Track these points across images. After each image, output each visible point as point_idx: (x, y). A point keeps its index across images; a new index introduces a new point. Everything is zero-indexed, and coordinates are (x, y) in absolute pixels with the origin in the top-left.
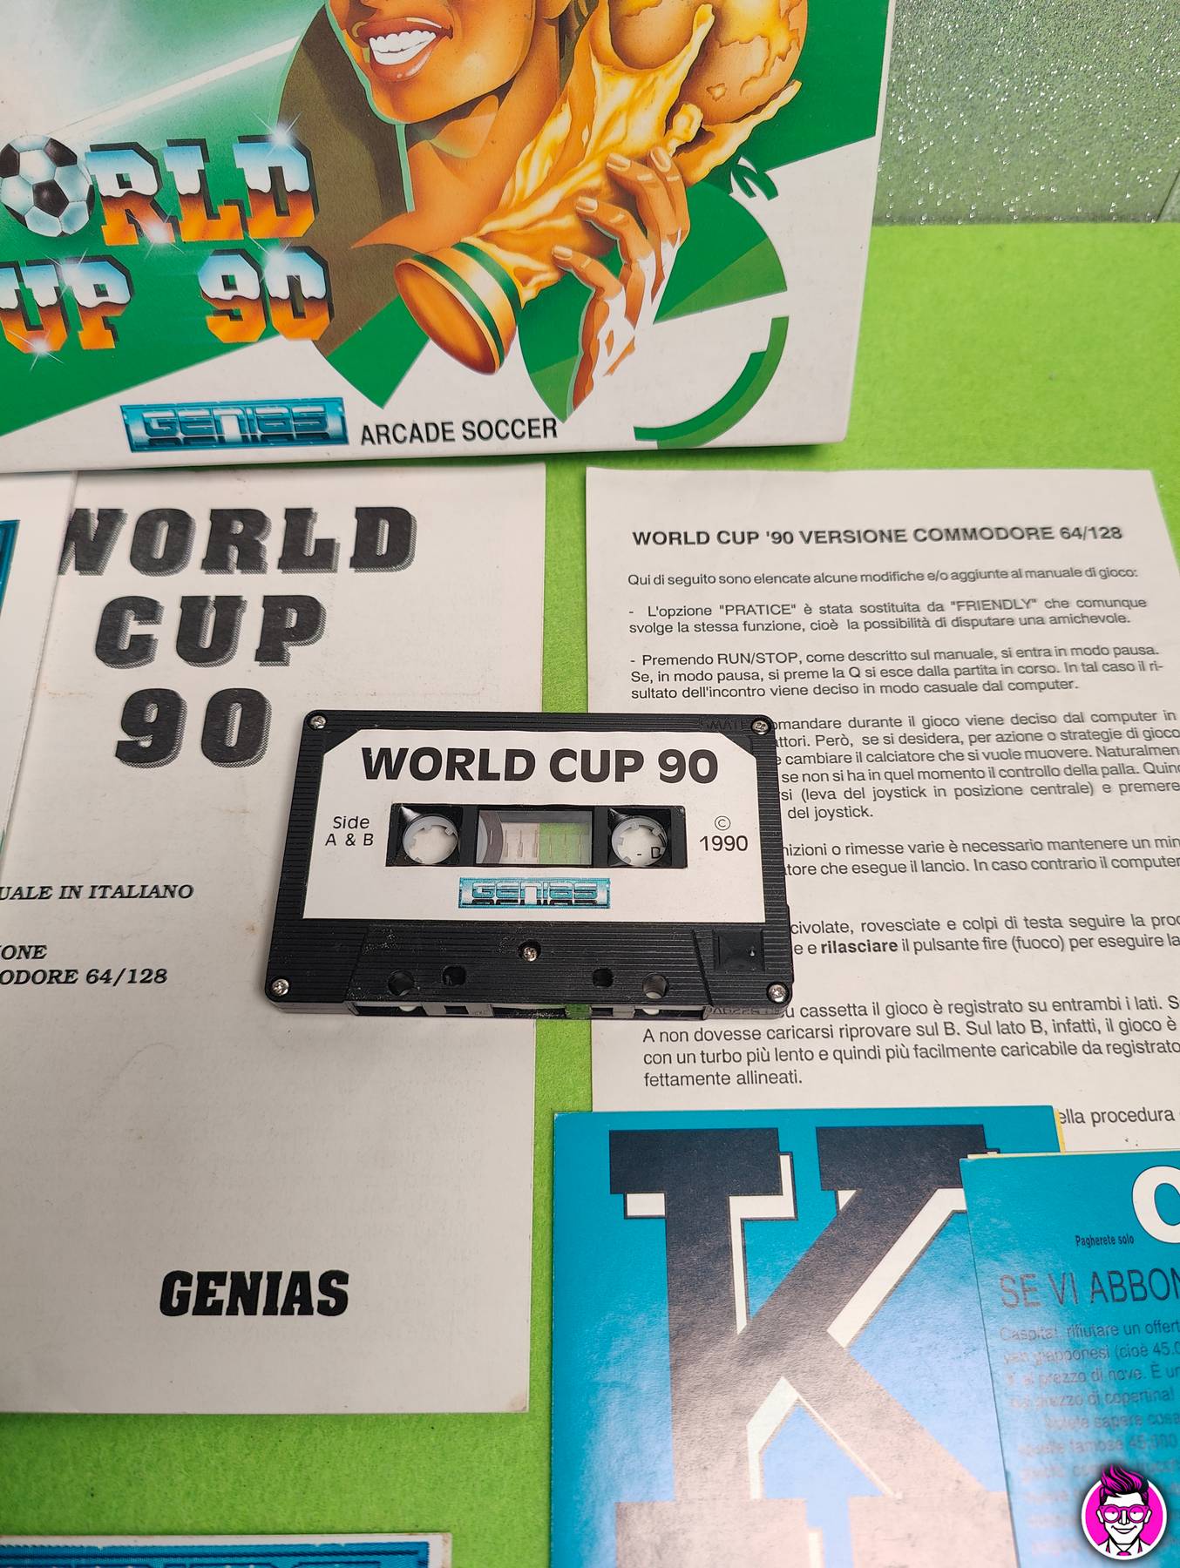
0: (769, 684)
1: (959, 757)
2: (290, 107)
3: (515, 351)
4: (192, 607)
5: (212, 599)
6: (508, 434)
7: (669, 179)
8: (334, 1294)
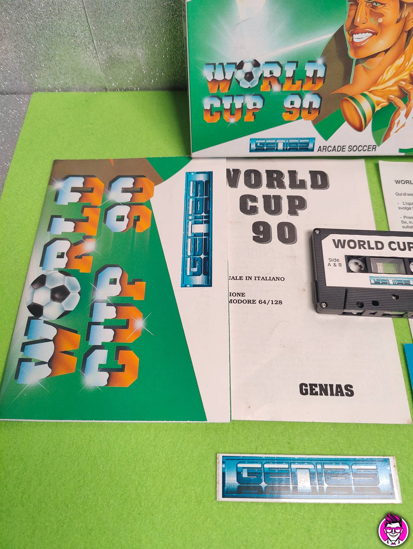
4: (267, 198)
5: (272, 196)
6: (361, 150)
8: (349, 391)
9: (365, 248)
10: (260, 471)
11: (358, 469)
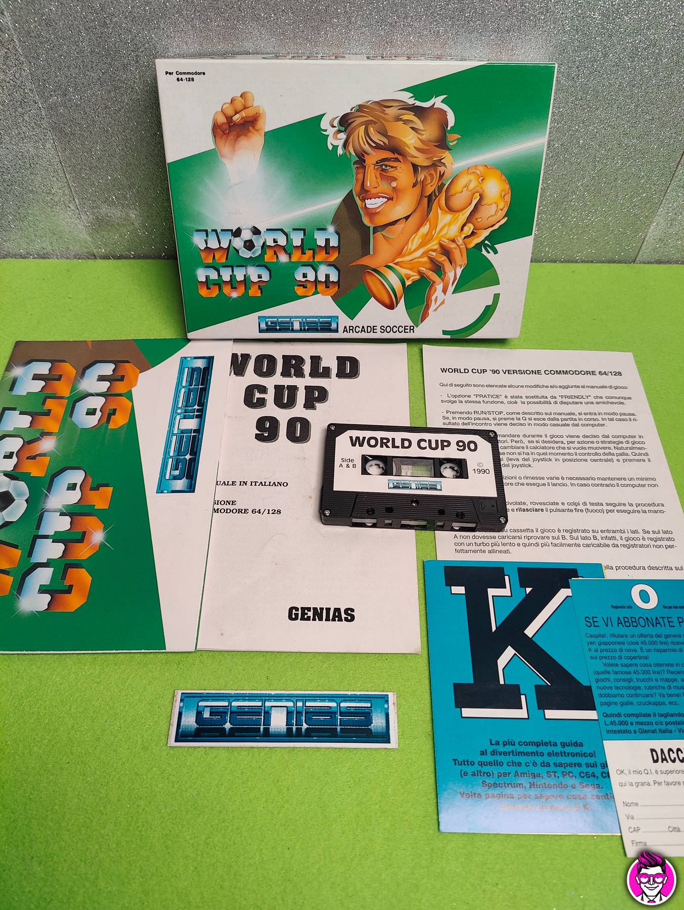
0: (493, 422)
1: (564, 448)
4: (279, 389)
5: (286, 386)
6: (396, 331)
7: (461, 247)
8: (350, 615)
9: (387, 447)
10: (226, 710)
11: (348, 707)
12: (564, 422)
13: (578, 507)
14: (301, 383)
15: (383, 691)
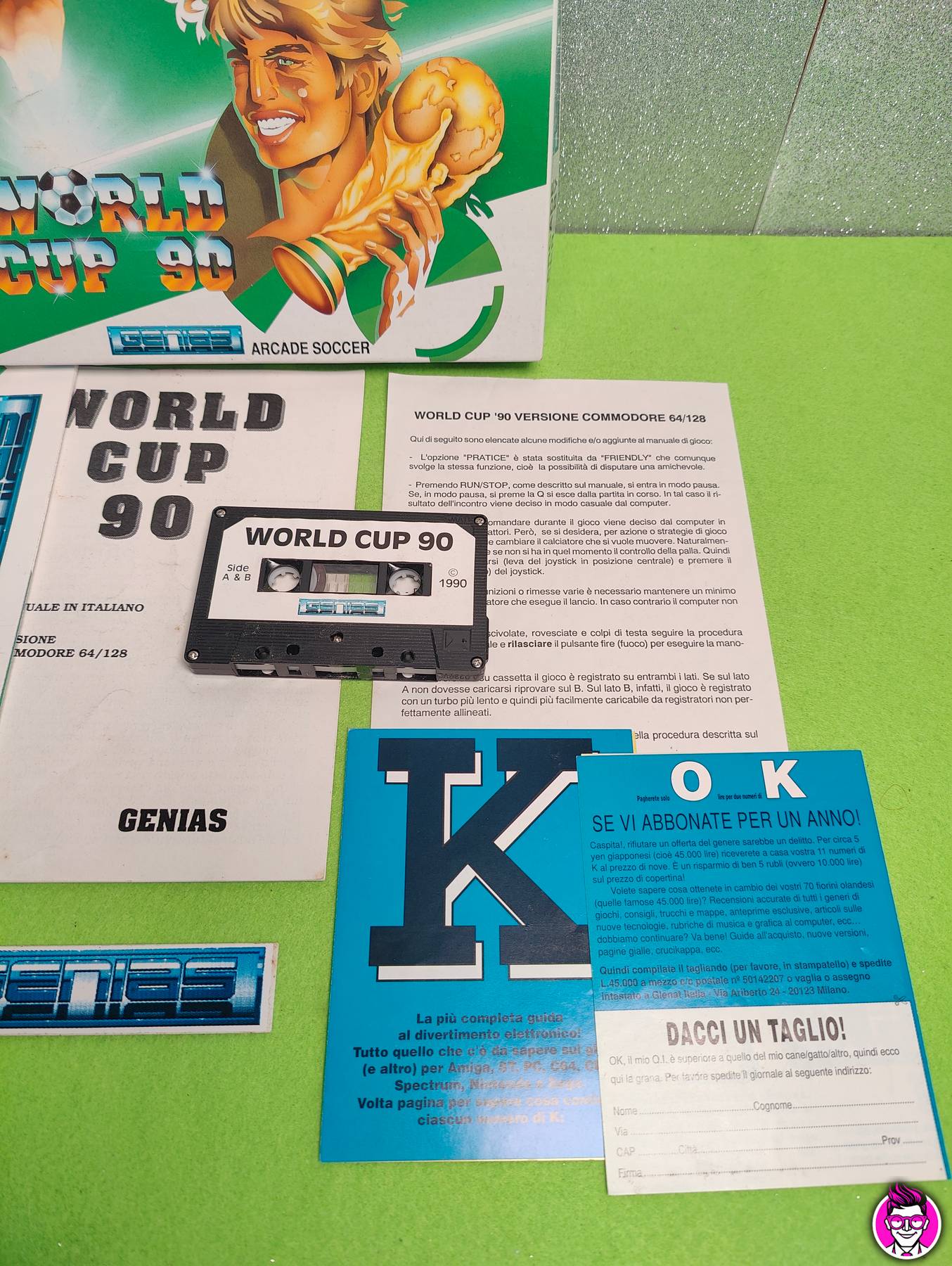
0: (490, 500)
1: (598, 542)
2: (212, 157)
3: (344, 300)
4: (147, 449)
5: (160, 444)
6: (340, 351)
7: (431, 205)
11: (198, 969)
12: (603, 499)
13: (608, 639)
14: (184, 439)
15: (259, 942)
